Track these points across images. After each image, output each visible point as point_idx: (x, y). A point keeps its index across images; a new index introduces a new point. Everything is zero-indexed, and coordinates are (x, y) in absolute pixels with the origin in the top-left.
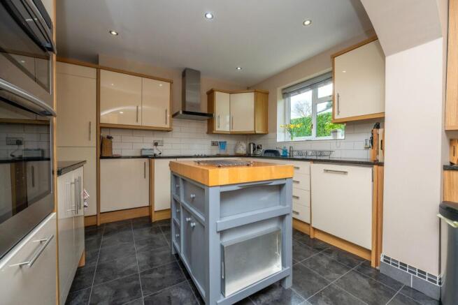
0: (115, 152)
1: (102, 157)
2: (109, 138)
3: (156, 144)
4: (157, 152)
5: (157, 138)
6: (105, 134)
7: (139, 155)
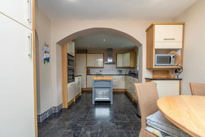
0: (91, 73)
1: (87, 75)
2: (89, 70)
3: (100, 71)
4: (101, 74)
5: (101, 69)
6: (88, 69)
7: (96, 74)
